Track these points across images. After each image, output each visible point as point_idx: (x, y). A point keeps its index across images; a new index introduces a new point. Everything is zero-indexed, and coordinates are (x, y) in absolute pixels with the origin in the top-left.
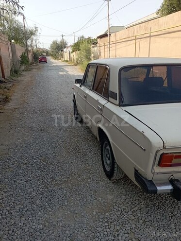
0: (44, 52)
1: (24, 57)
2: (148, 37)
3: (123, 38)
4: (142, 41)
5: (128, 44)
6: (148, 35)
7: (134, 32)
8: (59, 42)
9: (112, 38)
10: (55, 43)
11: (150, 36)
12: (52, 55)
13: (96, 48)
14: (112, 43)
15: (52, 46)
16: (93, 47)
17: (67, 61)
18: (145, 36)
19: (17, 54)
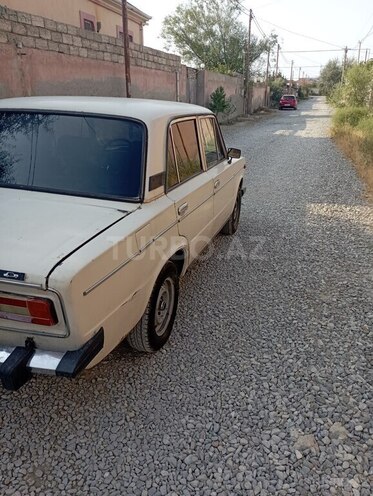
8: (339, 64)
10: (331, 66)
15: (324, 74)
19: (206, 90)
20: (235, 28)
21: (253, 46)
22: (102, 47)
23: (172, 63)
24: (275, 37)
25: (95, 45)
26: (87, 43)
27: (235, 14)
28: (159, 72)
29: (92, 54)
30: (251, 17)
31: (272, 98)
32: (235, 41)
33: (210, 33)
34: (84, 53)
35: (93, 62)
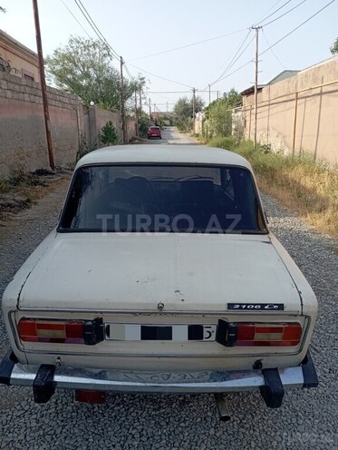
0: (166, 119)
1: (109, 129)
2: (318, 94)
3: (280, 95)
4: (310, 101)
5: (287, 108)
6: (318, 91)
7: (296, 85)
8: (188, 102)
9: (264, 95)
10: (182, 103)
11: (321, 94)
12: (178, 125)
13: (239, 114)
14: (264, 104)
15: (176, 109)
16: (236, 111)
17: (197, 135)
18: (314, 92)
19: (98, 124)
20: (108, 71)
21: (125, 87)
22: (22, 89)
23: (72, 102)
24: (142, 79)
25: (17, 87)
26: (11, 86)
27: (106, 60)
28: (65, 110)
29: (16, 96)
30: (122, 63)
31: (140, 129)
32: (109, 82)
33: (87, 75)
34: (9, 94)
35: (17, 102)
